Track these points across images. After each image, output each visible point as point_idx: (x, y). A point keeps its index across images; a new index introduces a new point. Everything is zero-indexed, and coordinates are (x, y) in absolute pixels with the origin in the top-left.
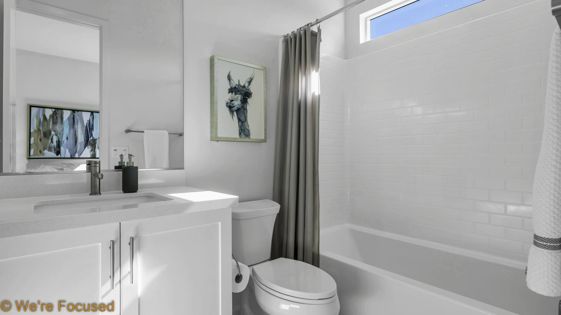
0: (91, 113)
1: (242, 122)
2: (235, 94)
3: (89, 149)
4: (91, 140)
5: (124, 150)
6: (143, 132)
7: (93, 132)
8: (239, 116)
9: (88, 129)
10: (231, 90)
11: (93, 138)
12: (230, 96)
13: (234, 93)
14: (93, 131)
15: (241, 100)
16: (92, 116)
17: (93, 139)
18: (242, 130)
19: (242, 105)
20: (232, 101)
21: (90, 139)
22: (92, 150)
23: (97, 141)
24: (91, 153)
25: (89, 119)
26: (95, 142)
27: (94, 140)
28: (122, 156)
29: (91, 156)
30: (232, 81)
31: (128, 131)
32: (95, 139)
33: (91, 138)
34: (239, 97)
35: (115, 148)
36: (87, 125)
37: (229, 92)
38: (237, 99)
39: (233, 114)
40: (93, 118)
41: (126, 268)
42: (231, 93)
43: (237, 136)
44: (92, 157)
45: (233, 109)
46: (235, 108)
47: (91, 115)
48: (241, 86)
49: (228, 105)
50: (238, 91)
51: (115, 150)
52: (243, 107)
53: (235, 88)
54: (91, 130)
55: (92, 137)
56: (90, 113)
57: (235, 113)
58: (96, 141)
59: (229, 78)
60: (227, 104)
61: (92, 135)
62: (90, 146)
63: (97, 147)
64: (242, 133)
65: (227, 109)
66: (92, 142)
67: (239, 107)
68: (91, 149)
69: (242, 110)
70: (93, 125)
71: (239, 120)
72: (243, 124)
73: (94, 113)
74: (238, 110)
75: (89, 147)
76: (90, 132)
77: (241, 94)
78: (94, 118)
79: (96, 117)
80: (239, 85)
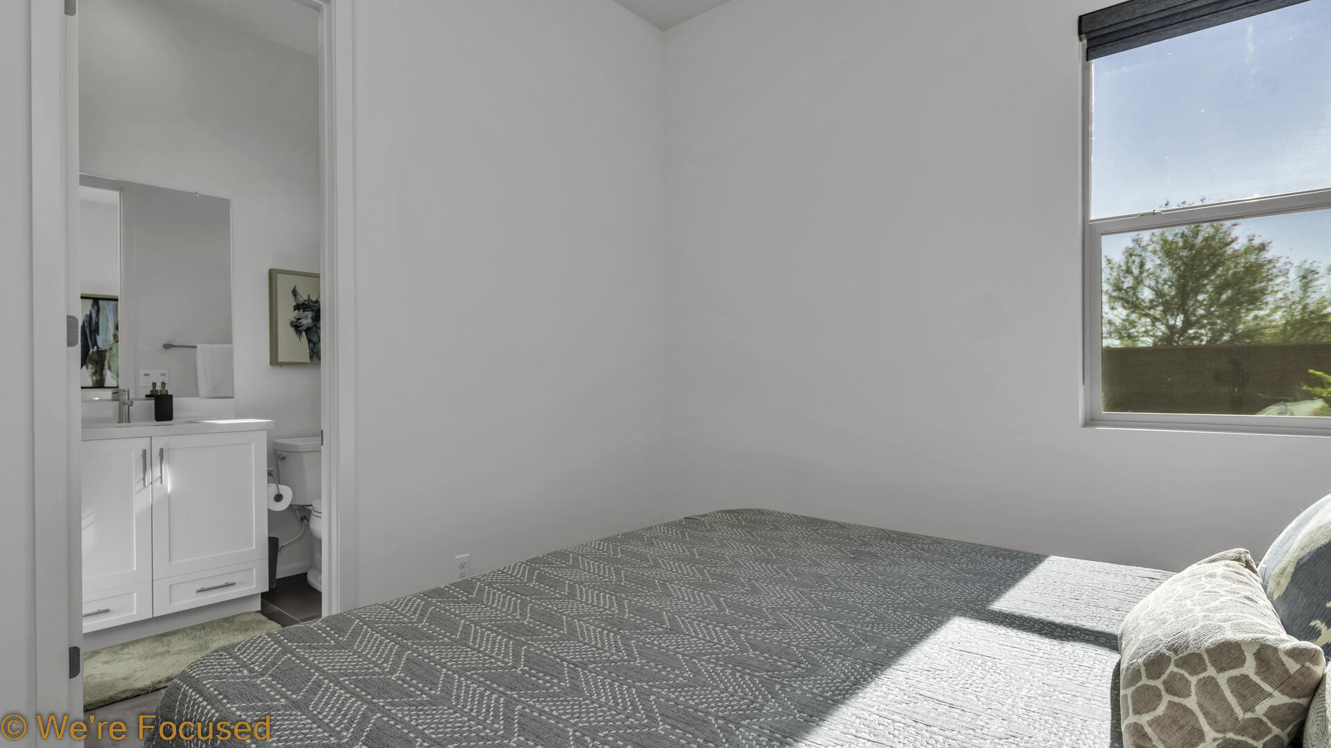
0: (94, 302)
1: (314, 344)
2: (304, 311)
3: (90, 370)
4: (93, 352)
5: (161, 375)
6: (195, 347)
7: (98, 337)
8: (309, 337)
9: (88, 331)
10: (297, 307)
11: (98, 348)
12: (296, 314)
13: (301, 310)
14: (98, 334)
15: (312, 318)
16: (96, 308)
17: (98, 350)
18: (313, 352)
19: (314, 323)
20: (299, 319)
21: (91, 351)
22: (95, 373)
23: (108, 354)
24: (94, 378)
25: (88, 313)
26: (103, 356)
27: (101, 354)
28: (154, 384)
29: (93, 384)
30: (298, 296)
31: (167, 346)
32: (101, 351)
33: (93, 348)
34: (310, 314)
35: (146, 372)
36: (86, 324)
37: (295, 310)
38: (306, 317)
39: (301, 334)
40: (98, 311)
41: (157, 473)
42: (297, 311)
43: (308, 361)
44: (96, 386)
45: (301, 329)
46: (304, 328)
47: (93, 305)
48: (312, 301)
49: (294, 324)
50: (308, 308)
51: (146, 375)
52: (315, 326)
53: (303, 304)
54: (93, 334)
55: (95, 348)
56: (91, 301)
57: (304, 334)
58: (105, 355)
59: (295, 293)
60: (292, 323)
61: (95, 343)
62: (92, 364)
63: (106, 366)
64: (314, 357)
65: (292, 330)
66: (96, 357)
67: (310, 326)
68: (93, 370)
69: (315, 329)
70: (97, 323)
71: (310, 341)
72: (316, 346)
73: (101, 302)
74: (308, 330)
75: (90, 366)
76: (91, 336)
77: (312, 310)
78: (101, 310)
79: (105, 309)
80: (309, 300)
